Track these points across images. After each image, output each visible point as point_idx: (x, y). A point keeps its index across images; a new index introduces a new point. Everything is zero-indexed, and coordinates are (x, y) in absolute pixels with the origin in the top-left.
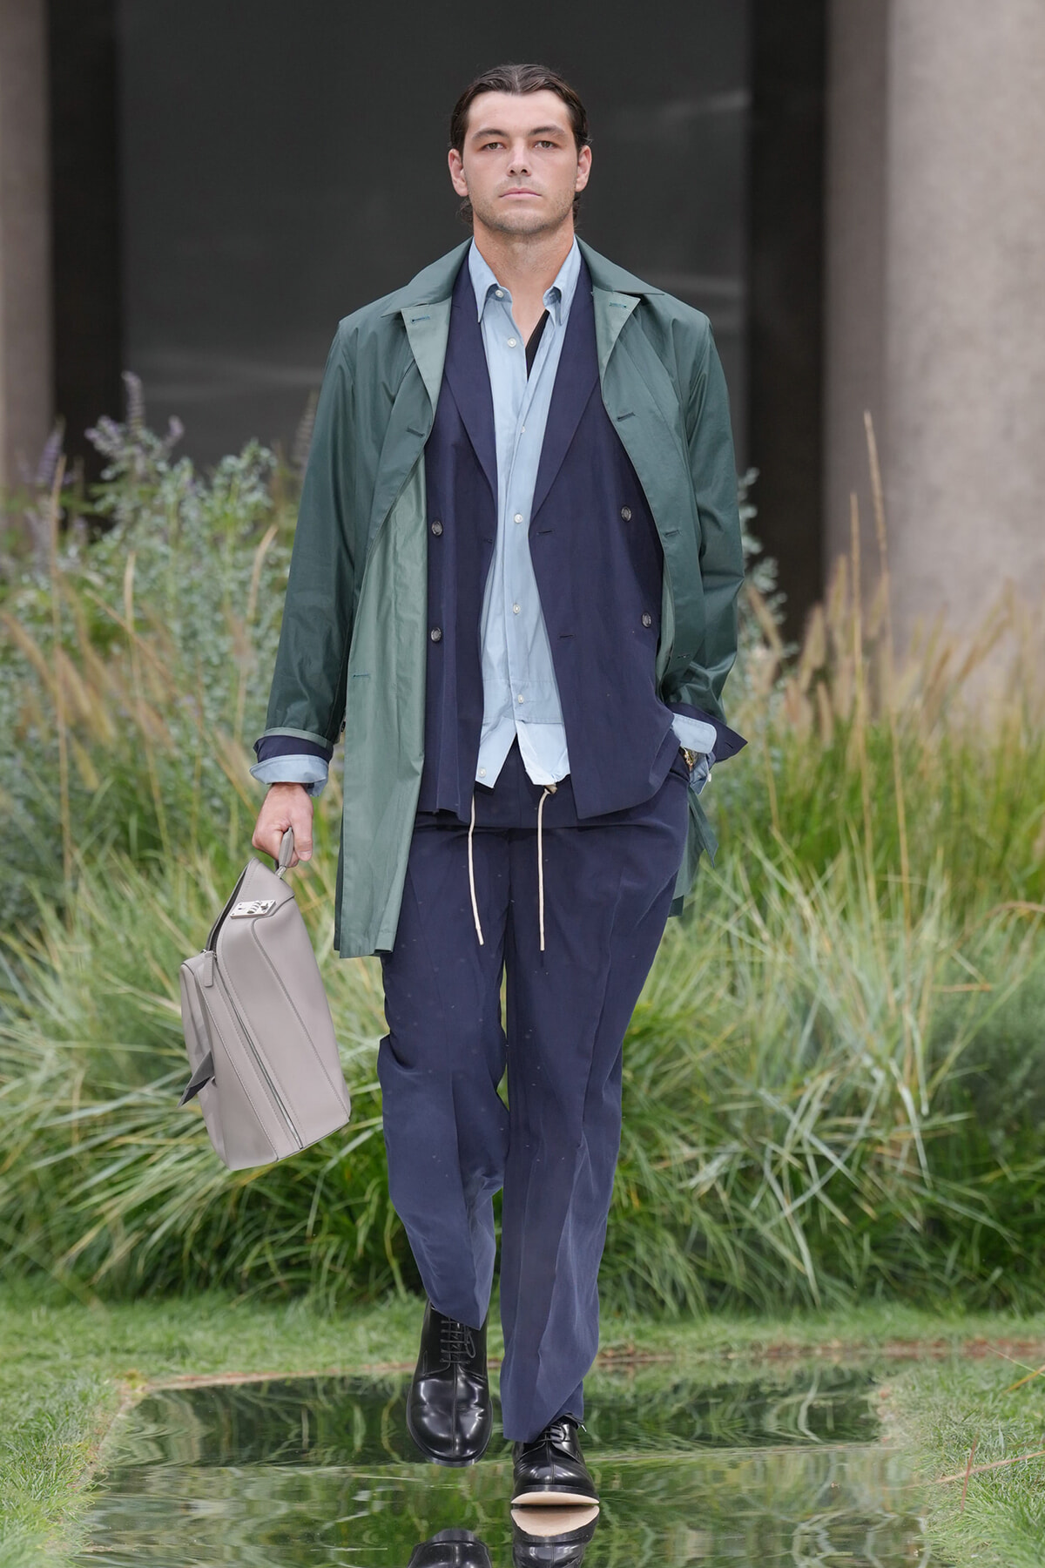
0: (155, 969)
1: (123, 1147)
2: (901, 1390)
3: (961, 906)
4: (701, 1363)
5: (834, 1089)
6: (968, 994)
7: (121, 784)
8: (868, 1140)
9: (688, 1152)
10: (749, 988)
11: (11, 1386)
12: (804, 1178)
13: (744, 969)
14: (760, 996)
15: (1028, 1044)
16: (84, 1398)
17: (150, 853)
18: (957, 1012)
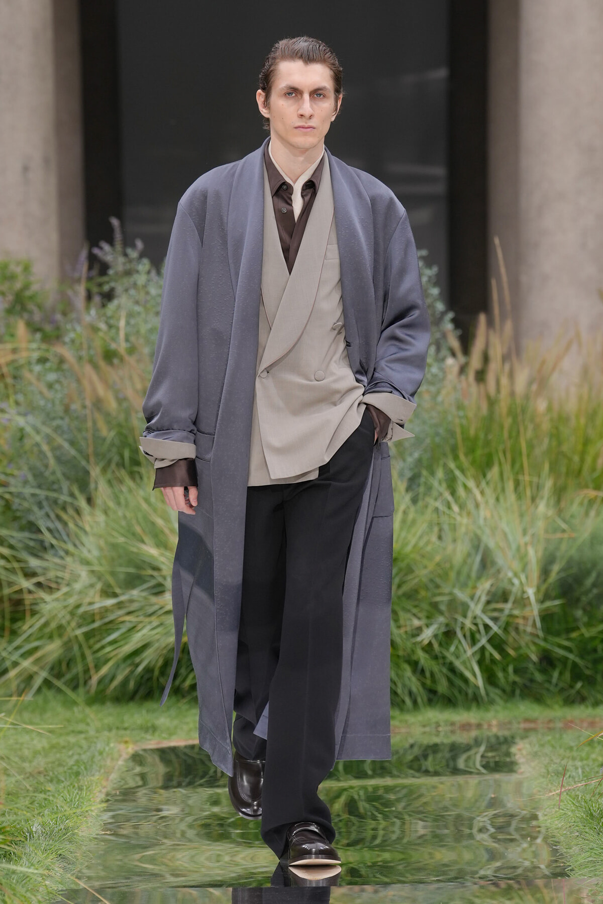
0: (138, 529)
1: (123, 622)
2: (528, 746)
3: (559, 493)
4: (424, 733)
5: (493, 589)
6: (562, 539)
7: (120, 434)
8: (511, 616)
9: (416, 623)
10: (448, 536)
11: (64, 747)
12: (477, 636)
13: (446, 527)
14: (454, 541)
15: (594, 565)
16: (101, 753)
17: (136, 469)
18: (557, 548)
